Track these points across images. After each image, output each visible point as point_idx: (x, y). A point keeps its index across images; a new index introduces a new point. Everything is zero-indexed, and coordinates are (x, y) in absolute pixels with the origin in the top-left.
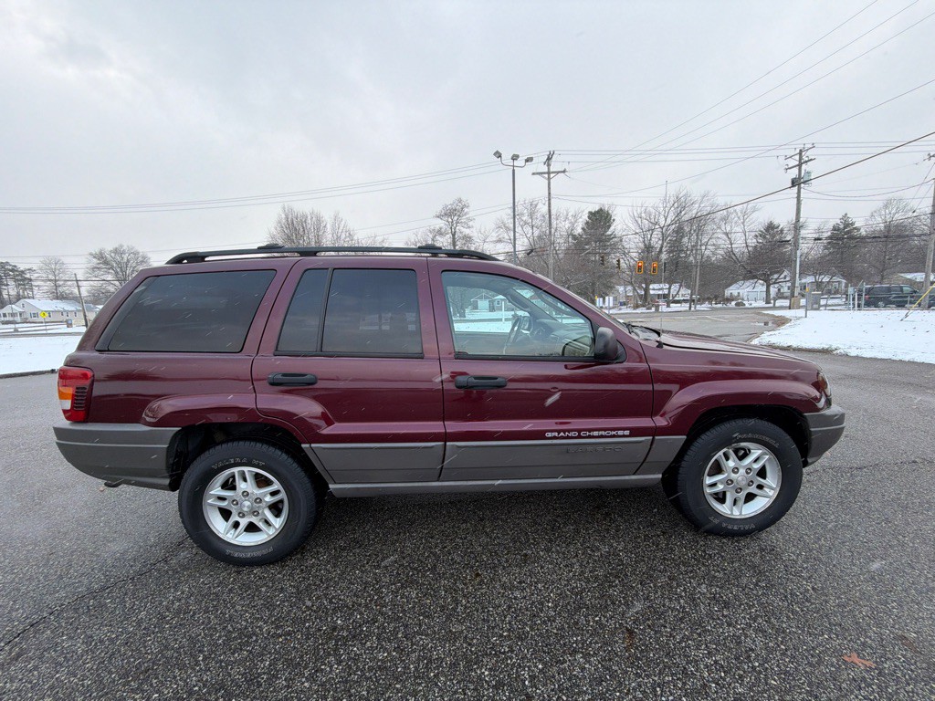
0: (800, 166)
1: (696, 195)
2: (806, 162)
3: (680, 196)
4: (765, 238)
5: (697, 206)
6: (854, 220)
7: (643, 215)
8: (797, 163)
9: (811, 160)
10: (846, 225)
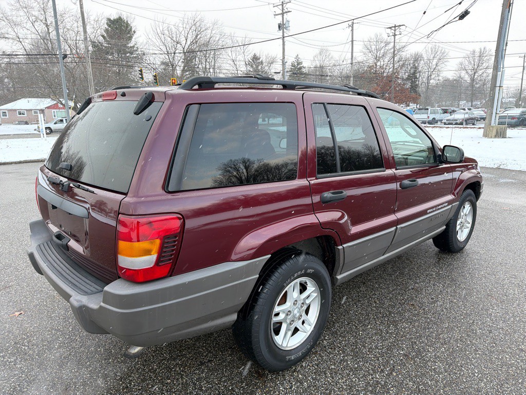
0: (283, 14)
1: (208, 22)
2: (286, 12)
3: (197, 20)
4: (252, 66)
5: (209, 31)
6: (302, 60)
7: (166, 32)
8: (281, 12)
9: (289, 12)
10: (298, 64)
